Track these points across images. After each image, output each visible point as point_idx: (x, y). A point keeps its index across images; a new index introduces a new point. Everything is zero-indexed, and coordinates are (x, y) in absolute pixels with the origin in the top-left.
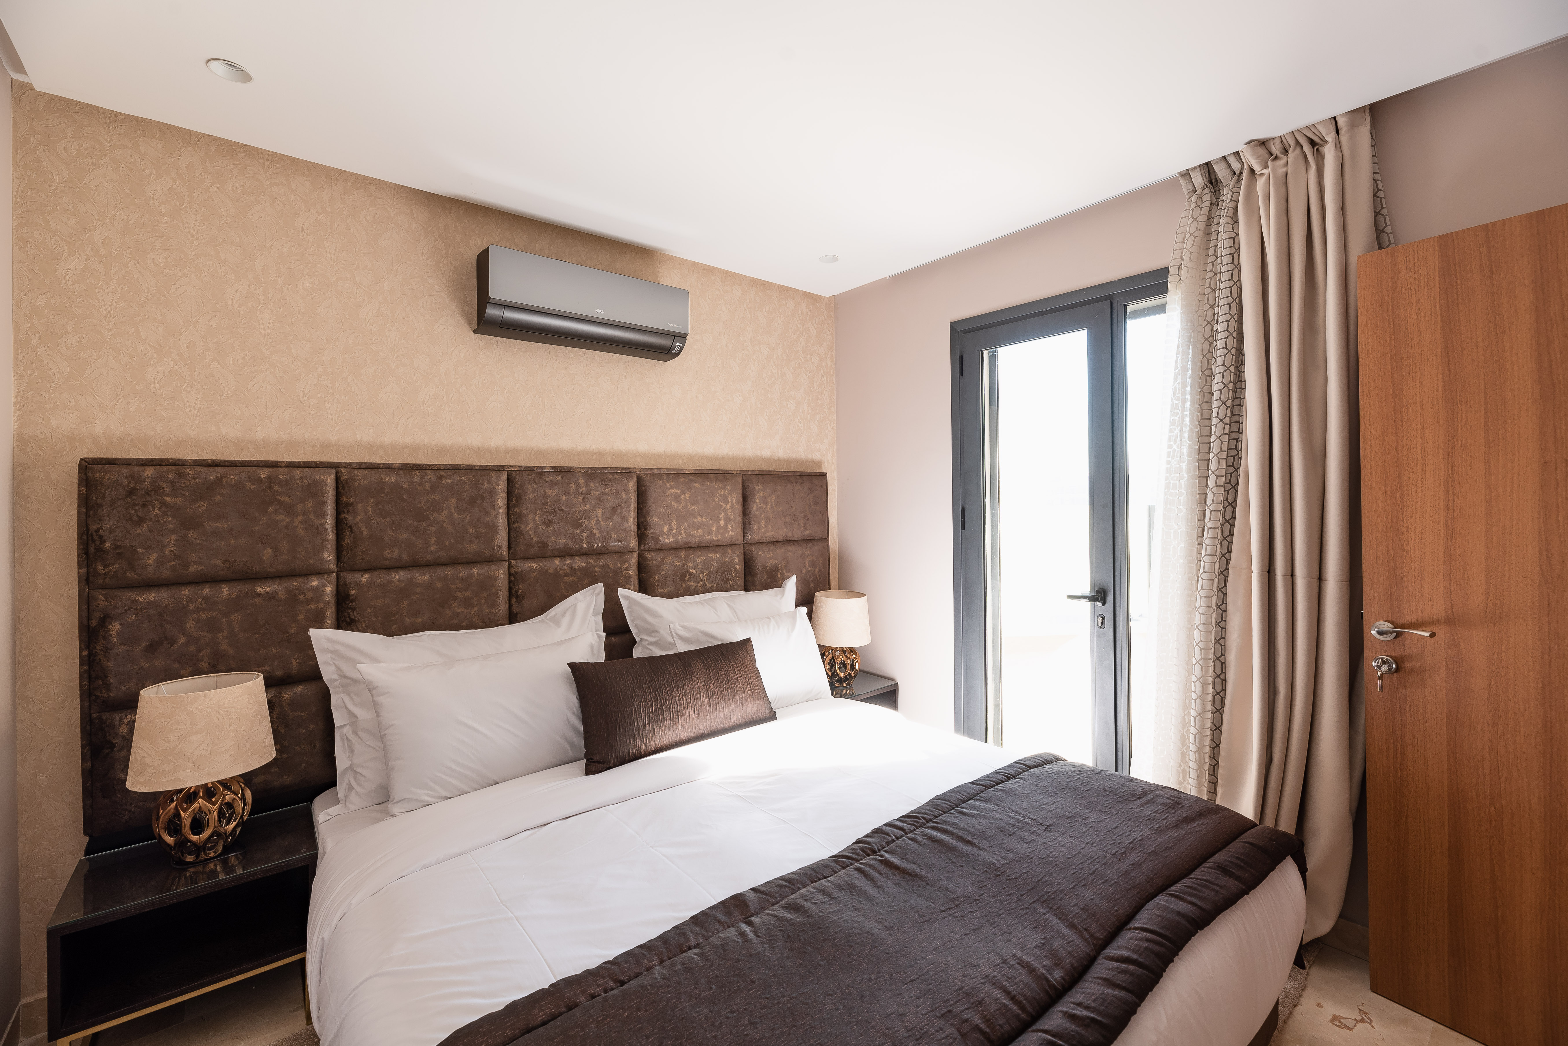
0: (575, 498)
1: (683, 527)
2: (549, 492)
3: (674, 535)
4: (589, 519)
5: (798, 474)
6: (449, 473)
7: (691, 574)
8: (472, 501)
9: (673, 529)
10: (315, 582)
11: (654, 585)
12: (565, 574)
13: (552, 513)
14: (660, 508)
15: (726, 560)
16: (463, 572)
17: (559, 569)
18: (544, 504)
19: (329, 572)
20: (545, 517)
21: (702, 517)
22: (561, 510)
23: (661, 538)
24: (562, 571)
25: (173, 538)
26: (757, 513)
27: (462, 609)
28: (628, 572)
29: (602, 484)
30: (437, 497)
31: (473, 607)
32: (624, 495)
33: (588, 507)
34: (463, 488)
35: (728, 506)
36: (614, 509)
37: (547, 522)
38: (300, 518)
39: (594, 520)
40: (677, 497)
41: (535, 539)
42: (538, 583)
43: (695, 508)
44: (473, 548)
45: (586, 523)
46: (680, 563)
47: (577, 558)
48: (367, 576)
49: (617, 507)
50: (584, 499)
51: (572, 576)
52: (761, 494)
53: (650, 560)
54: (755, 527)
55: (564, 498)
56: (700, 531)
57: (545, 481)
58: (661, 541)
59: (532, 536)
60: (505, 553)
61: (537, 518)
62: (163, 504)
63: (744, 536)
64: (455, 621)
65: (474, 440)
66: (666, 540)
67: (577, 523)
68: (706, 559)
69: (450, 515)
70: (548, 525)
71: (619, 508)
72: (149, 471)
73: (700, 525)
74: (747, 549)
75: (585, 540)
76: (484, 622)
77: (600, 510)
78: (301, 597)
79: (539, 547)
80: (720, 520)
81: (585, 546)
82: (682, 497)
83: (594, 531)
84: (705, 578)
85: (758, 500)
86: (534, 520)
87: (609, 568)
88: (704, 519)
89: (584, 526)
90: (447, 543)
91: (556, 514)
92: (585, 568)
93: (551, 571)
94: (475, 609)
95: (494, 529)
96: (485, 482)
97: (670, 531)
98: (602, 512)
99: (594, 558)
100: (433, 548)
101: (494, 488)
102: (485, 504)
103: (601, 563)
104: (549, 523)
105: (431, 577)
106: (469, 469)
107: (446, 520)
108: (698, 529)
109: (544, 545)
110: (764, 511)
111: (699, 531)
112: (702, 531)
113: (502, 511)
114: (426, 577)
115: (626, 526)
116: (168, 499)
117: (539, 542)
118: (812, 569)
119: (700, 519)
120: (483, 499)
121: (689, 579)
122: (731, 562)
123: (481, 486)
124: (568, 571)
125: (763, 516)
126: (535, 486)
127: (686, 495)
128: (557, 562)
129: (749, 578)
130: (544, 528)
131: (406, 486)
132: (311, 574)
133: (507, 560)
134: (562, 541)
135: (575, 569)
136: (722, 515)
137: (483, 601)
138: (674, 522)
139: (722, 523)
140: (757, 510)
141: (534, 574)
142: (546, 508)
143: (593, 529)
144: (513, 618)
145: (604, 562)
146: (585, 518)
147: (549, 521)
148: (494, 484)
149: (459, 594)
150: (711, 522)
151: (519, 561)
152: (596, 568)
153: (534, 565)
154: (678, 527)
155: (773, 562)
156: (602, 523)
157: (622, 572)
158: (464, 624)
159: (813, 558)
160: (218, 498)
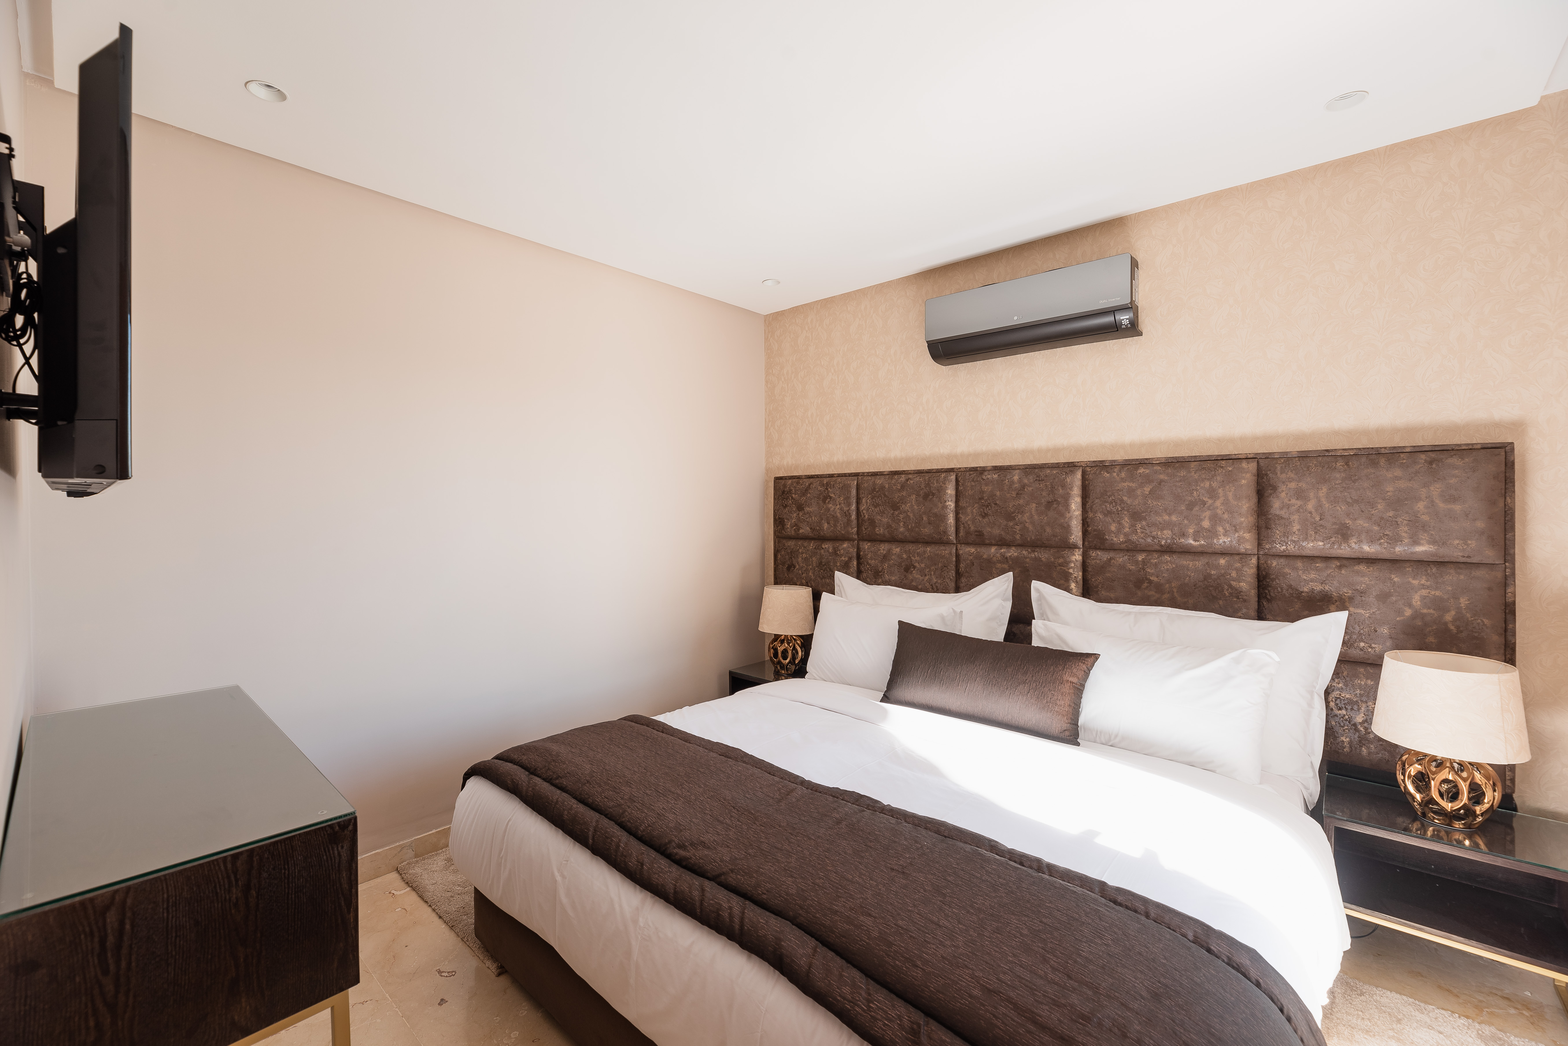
0: (1008, 493)
1: (1139, 526)
2: (985, 488)
3: (1126, 535)
4: (1023, 513)
5: (1408, 450)
6: (916, 475)
7: (1150, 582)
8: (926, 497)
9: (1124, 528)
10: (845, 545)
11: (1097, 587)
12: (998, 561)
13: (988, 506)
14: (1106, 504)
15: (1213, 572)
16: (921, 549)
17: (992, 556)
18: (980, 499)
19: (853, 540)
20: (982, 510)
21: (1170, 515)
22: (996, 504)
23: (1107, 537)
24: (995, 558)
25: (795, 515)
26: (1283, 513)
27: (919, 576)
28: (1062, 568)
29: (1036, 480)
30: (904, 493)
31: (926, 575)
32: (1061, 490)
33: (1021, 502)
35: (1218, 503)
36: (1049, 504)
37: (984, 514)
38: (838, 506)
39: (1028, 514)
40: (1131, 492)
41: (972, 528)
42: (974, 565)
43: (1160, 504)
44: (927, 531)
45: (1020, 516)
46: (1133, 567)
47: (1013, 548)
48: (869, 544)
49: (1052, 502)
50: (1017, 494)
51: (1004, 563)
52: (1293, 485)
53: (1093, 559)
54: (1278, 532)
55: (998, 493)
56: (1167, 533)
57: (982, 479)
58: (1107, 540)
59: (970, 526)
60: (952, 537)
61: (974, 510)
62: (792, 497)
63: (1259, 545)
64: (914, 584)
65: (944, 451)
66: (1115, 539)
67: (1010, 517)
68: (1177, 567)
69: (912, 506)
70: (984, 517)
71: (1055, 503)
72: (790, 481)
73: (1168, 525)
74: (1263, 562)
75: (1018, 532)
76: (933, 589)
77: (1034, 505)
78: (838, 552)
79: (976, 535)
80: (1202, 520)
81: (1018, 538)
82: (1139, 492)
83: (1027, 525)
84: (1175, 590)
85: (1283, 495)
86: (972, 512)
87: (1042, 561)
88: (1174, 518)
89: (1017, 519)
90: (910, 527)
91: (991, 507)
92: (1017, 557)
93: (985, 556)
94: (927, 577)
95: (943, 518)
96: (935, 482)
97: (1119, 531)
98: (1036, 507)
99: (1029, 550)
100: (902, 529)
101: (941, 486)
103: (1033, 555)
104: (984, 516)
105: (901, 550)
106: (929, 472)
107: (909, 510)
108: (1162, 530)
109: (980, 534)
110: (1298, 511)
111: (1165, 532)
112: (1170, 532)
113: (951, 505)
114: (898, 550)
115: (1063, 521)
116: (793, 495)
117: (976, 531)
118: (1431, 611)
119: (1166, 518)
120: (933, 494)
121: (1147, 587)
122: (1223, 575)
123: (932, 485)
124: (1000, 559)
125: (1295, 517)
126: (973, 484)
127: (1145, 489)
128: (993, 549)
129: (1265, 603)
130: (980, 519)
131: (887, 486)
132: (846, 540)
133: (954, 544)
134: (996, 531)
135: (1007, 558)
136: (1208, 513)
137: (932, 573)
138: (1126, 519)
139: (1206, 524)
140: (1281, 509)
141: (971, 557)
142: (982, 503)
143: (1027, 522)
144: (957, 590)
145: (1037, 555)
146: (1018, 512)
147: (985, 514)
148: (941, 483)
149: (917, 564)
150: (1186, 522)
151: (963, 545)
152: (1028, 560)
153: (973, 550)
154: (1133, 526)
155: (1318, 587)
156: (1036, 517)
157: (1055, 566)
158: (920, 587)
159: (1438, 593)
160: (809, 495)
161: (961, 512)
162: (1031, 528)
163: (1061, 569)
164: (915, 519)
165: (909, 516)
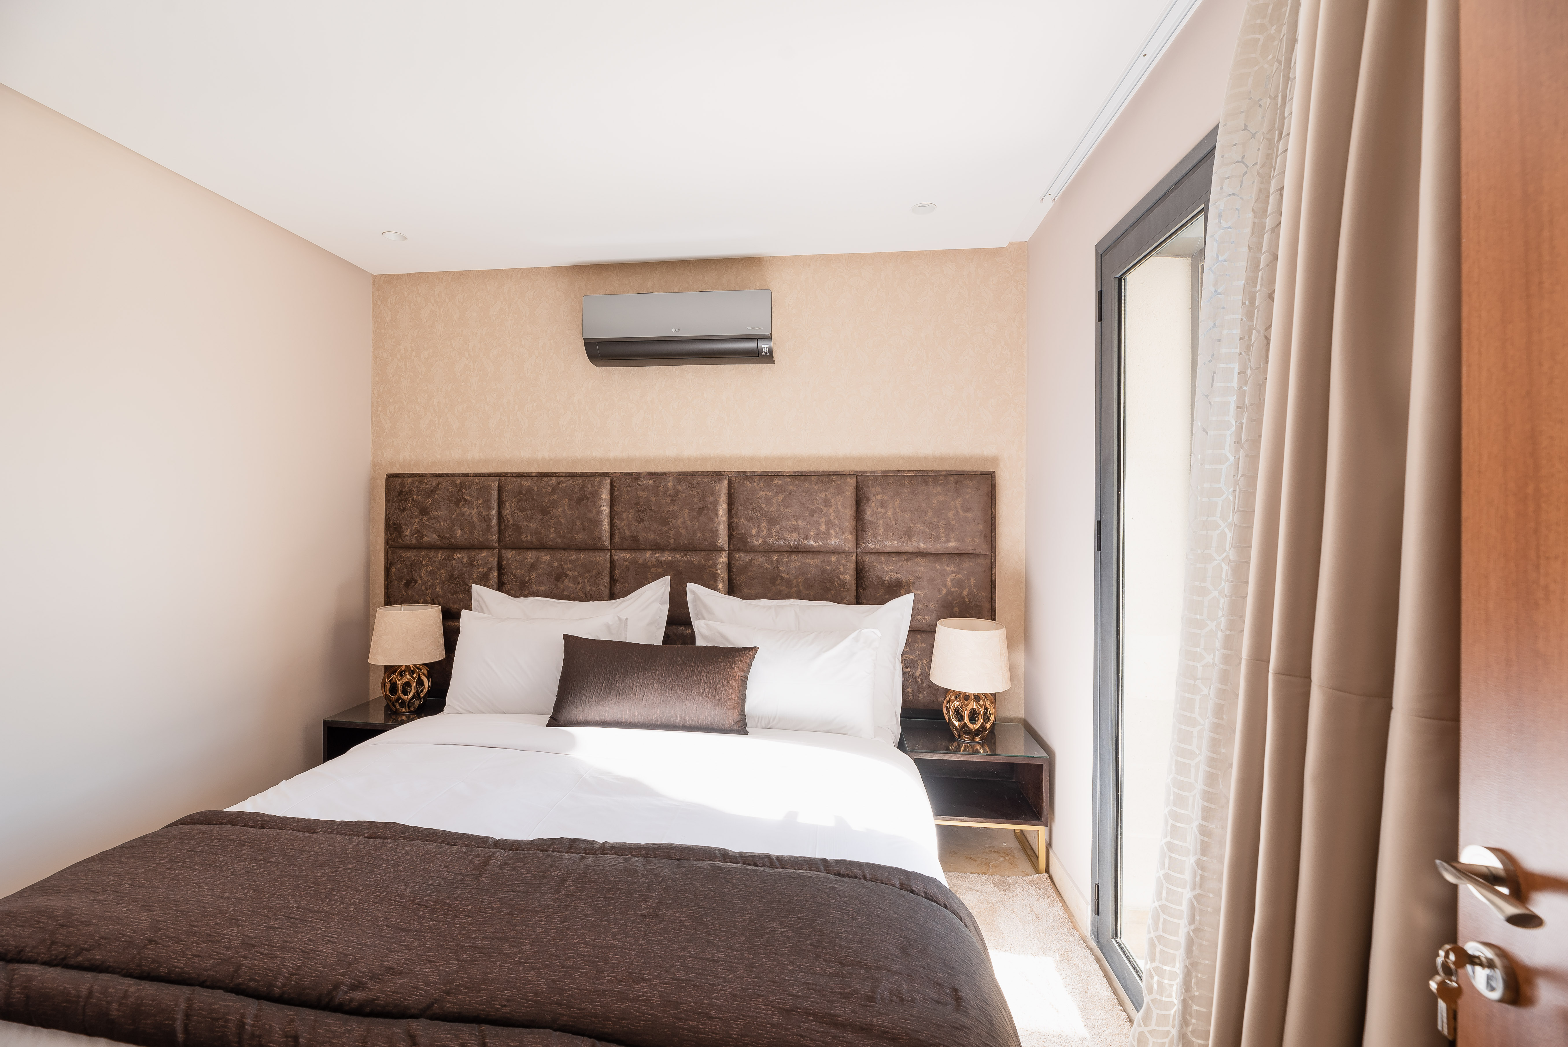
0: (663, 499)
1: (774, 530)
2: (641, 494)
3: (764, 538)
4: (676, 518)
5: (943, 473)
6: (568, 478)
7: (782, 578)
8: (580, 501)
9: (762, 531)
10: (484, 554)
11: (740, 585)
12: (653, 565)
13: (643, 512)
14: (748, 511)
15: (827, 568)
16: (573, 556)
17: (647, 561)
18: (636, 504)
19: (494, 548)
20: (637, 515)
21: (797, 520)
22: (651, 509)
23: (749, 540)
24: (650, 563)
25: (417, 520)
26: (873, 519)
27: (571, 585)
28: (712, 569)
29: (689, 487)
30: (555, 497)
31: (579, 583)
32: (711, 497)
33: (675, 507)
34: (574, 491)
35: (831, 511)
36: (701, 509)
37: (639, 520)
38: (475, 510)
39: (681, 520)
40: (768, 500)
41: (628, 534)
42: (629, 570)
43: (790, 511)
44: (580, 537)
45: (674, 521)
46: (769, 566)
47: (667, 552)
48: (513, 552)
49: (703, 508)
50: (672, 500)
51: (659, 568)
52: (879, 497)
53: (737, 561)
54: (869, 534)
55: (653, 499)
56: (795, 536)
57: (638, 484)
58: (749, 543)
59: (626, 531)
60: (607, 543)
61: (630, 516)
62: (413, 499)
63: (857, 544)
64: (566, 593)
65: (597, 453)
66: (755, 542)
67: (665, 522)
68: (802, 564)
69: (564, 511)
70: (639, 522)
71: (706, 509)
72: (410, 480)
73: (796, 529)
74: (860, 558)
75: (672, 536)
76: (586, 597)
77: (687, 511)
78: (475, 563)
79: (632, 540)
80: (820, 525)
81: (672, 542)
82: (774, 500)
83: (680, 530)
84: (800, 584)
85: (873, 504)
86: (628, 517)
87: (694, 564)
88: (800, 523)
89: (671, 524)
90: (561, 533)
91: (647, 513)
92: (671, 562)
93: (641, 561)
94: (580, 585)
95: (597, 523)
96: (589, 486)
97: (759, 534)
98: (689, 512)
99: (682, 554)
100: (552, 536)
101: (596, 491)
102: (589, 503)
103: (686, 559)
104: (640, 521)
105: (551, 557)
106: (582, 475)
107: (561, 515)
108: (791, 533)
109: (635, 539)
110: (882, 517)
111: (793, 535)
112: (797, 535)
113: (606, 509)
114: (548, 557)
115: (712, 526)
116: (415, 497)
117: (632, 537)
118: (957, 589)
119: (794, 522)
120: (588, 499)
121: (780, 583)
122: (834, 570)
123: (586, 489)
124: (655, 563)
125: (881, 522)
126: (629, 489)
127: (779, 497)
128: (648, 554)
129: (861, 591)
130: (636, 525)
131: (536, 489)
132: (484, 549)
133: (609, 550)
134: (652, 536)
135: (661, 562)
136: (824, 519)
137: (586, 580)
138: (764, 524)
139: (823, 528)
140: (872, 516)
141: (627, 563)
142: (638, 508)
143: (680, 527)
144: (612, 596)
145: (689, 559)
146: (672, 518)
147: (641, 519)
148: (596, 487)
149: (569, 573)
150: (809, 526)
151: (618, 551)
152: (681, 563)
153: (628, 555)
154: (769, 530)
155: (894, 576)
156: (688, 522)
157: (705, 568)
158: (572, 596)
159: (960, 576)
160: (436, 497)
161: (616, 517)
162: (684, 533)
163: (710, 570)
164: (567, 525)
165: (561, 522)
